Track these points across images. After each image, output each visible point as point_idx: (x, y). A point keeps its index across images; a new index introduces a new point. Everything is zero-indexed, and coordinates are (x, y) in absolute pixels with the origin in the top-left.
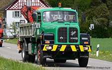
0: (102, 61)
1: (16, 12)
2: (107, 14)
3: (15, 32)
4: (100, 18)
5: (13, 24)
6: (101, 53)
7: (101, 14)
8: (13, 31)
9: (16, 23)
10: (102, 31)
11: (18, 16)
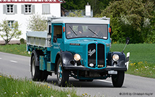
0: (133, 76)
1: (8, 6)
2: (140, 9)
3: (7, 35)
4: (131, 14)
5: (5, 23)
6: (131, 64)
7: (132, 9)
8: (5, 33)
9: (9, 22)
10: (133, 34)
11: (12, 11)
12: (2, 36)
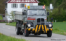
9: (14, 12)
11: (15, 7)
12: (11, 18)
